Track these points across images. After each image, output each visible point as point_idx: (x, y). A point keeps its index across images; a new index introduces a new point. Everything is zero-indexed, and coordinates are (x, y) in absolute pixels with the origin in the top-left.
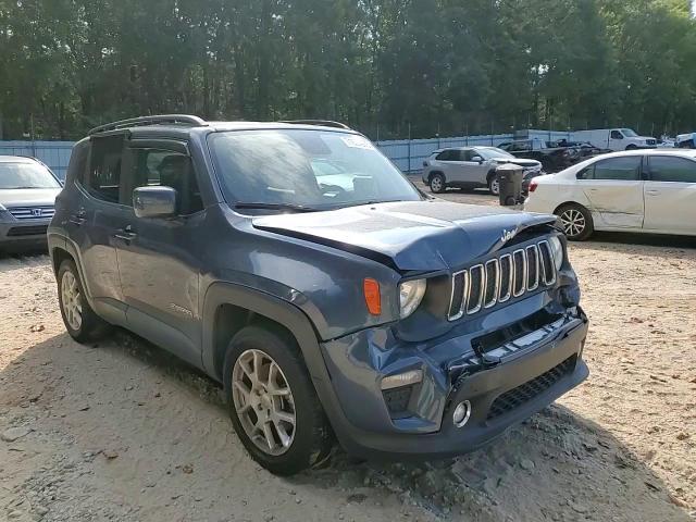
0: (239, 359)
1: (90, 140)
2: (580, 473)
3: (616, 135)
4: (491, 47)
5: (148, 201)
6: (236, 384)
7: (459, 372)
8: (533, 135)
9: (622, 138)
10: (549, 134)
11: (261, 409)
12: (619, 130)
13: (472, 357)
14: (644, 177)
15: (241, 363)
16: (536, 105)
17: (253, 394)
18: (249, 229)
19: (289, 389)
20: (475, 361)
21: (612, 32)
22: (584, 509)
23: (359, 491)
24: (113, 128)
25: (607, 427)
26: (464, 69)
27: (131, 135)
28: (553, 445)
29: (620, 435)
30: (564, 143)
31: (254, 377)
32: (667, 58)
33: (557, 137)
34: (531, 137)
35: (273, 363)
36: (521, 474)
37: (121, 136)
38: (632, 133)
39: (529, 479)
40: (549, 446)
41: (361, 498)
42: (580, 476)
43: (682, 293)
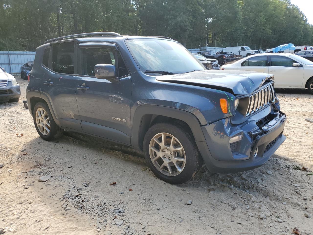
0: (153, 138)
1: (51, 45)
2: (291, 174)
3: (243, 49)
4: (190, 9)
5: (102, 70)
6: (151, 148)
7: (256, 135)
8: (209, 49)
9: (245, 50)
10: (215, 49)
11: (165, 158)
12: (244, 47)
13: (258, 129)
14: (269, 65)
15: (154, 139)
16: (208, 36)
17: (161, 152)
18: (155, 81)
19: (182, 147)
20: (260, 131)
21: (240, 4)
22: (299, 186)
23: (212, 187)
24: (62, 39)
25: (293, 158)
26: (179, 19)
27: (79, 42)
28: (276, 165)
29: (298, 160)
30: (222, 52)
31: (162, 145)
32: (261, 16)
33: (219, 50)
34: (208, 50)
35: (174, 137)
36: (269, 176)
37: (73, 42)
38: (249, 48)
39: (272, 178)
40: (275, 166)
41: (213, 190)
42: (291, 175)
43: (292, 110)
